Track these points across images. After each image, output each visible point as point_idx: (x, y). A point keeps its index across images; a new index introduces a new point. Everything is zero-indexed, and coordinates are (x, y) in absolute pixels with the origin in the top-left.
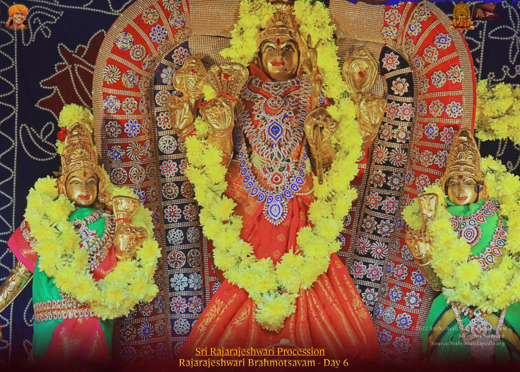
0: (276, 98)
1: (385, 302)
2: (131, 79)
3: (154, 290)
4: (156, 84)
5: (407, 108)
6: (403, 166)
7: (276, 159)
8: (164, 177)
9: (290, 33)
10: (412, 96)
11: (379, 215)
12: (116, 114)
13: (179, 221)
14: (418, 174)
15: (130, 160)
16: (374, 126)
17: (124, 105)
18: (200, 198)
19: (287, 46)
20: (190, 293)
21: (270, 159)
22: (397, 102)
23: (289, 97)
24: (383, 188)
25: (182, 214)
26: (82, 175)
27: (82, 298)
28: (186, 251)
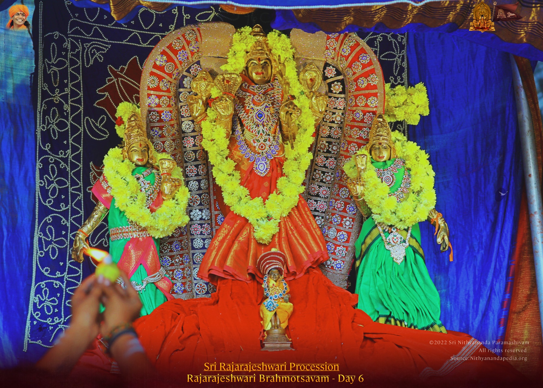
0: (259, 95)
1: (329, 225)
2: (165, 85)
3: (187, 219)
4: (180, 88)
5: (341, 102)
6: (339, 138)
7: (261, 134)
8: (185, 147)
9: (267, 54)
10: (344, 93)
11: (324, 169)
12: (156, 107)
13: (196, 175)
14: (349, 143)
15: (165, 137)
16: (321, 112)
17: (161, 102)
18: (212, 160)
19: (265, 62)
20: (202, 222)
21: (257, 134)
22: (335, 98)
23: (268, 94)
24: (326, 152)
25: (197, 171)
26: (139, 146)
27: (143, 224)
28: (200, 195)
